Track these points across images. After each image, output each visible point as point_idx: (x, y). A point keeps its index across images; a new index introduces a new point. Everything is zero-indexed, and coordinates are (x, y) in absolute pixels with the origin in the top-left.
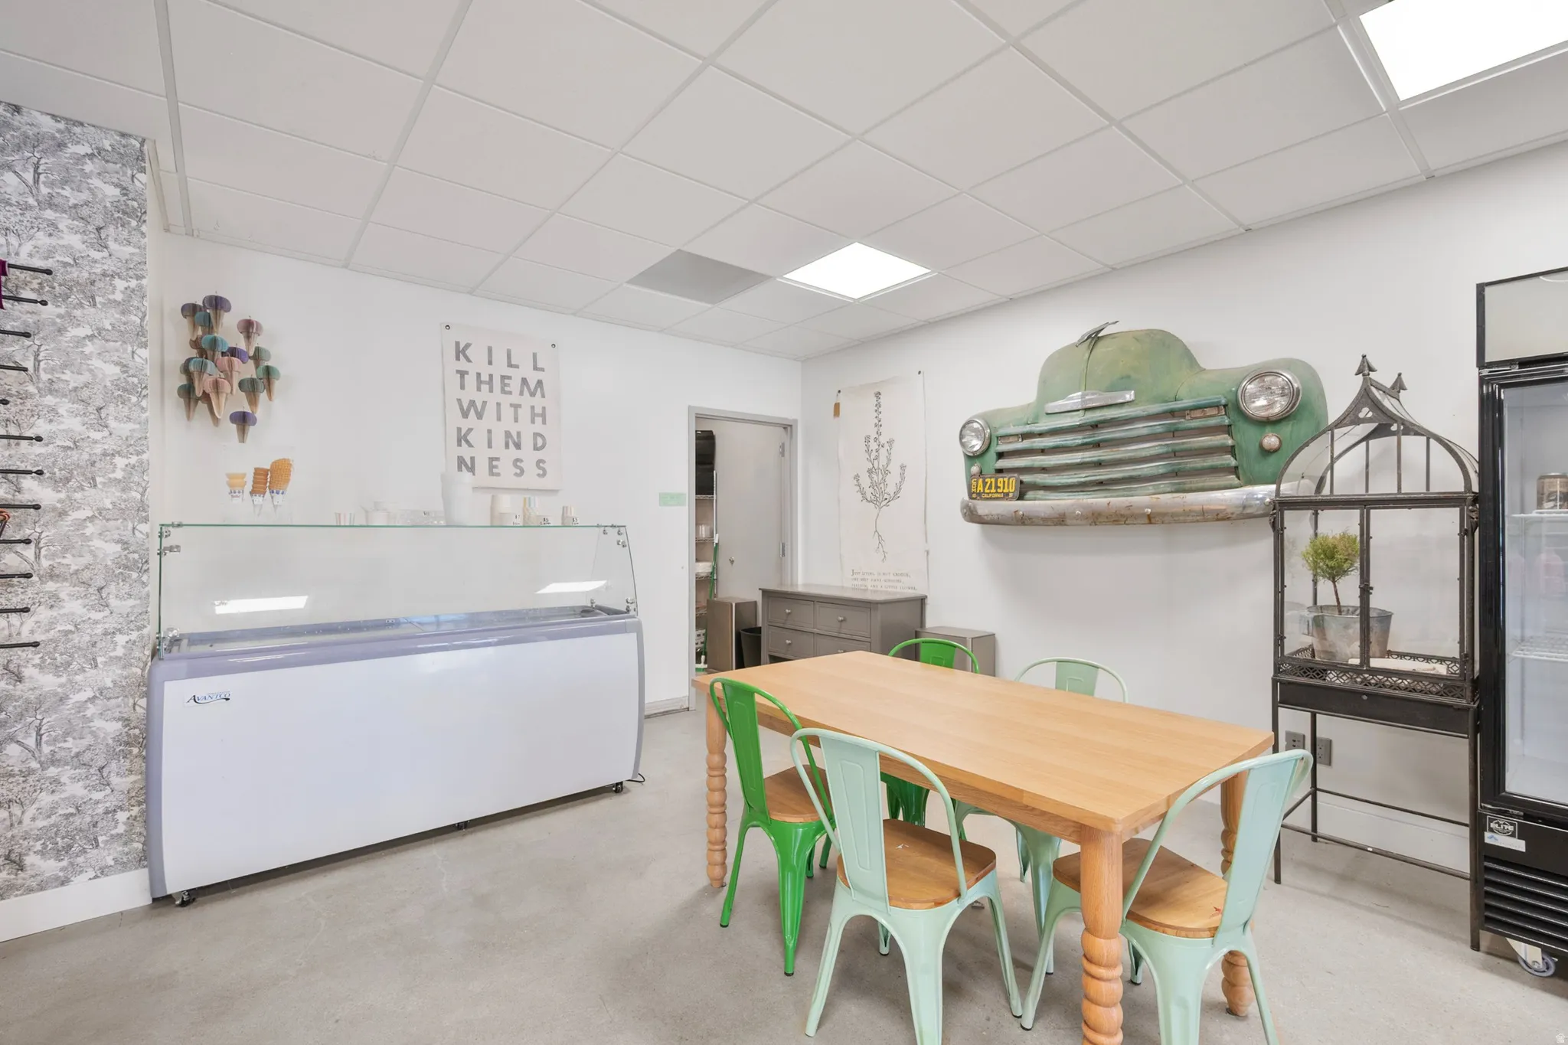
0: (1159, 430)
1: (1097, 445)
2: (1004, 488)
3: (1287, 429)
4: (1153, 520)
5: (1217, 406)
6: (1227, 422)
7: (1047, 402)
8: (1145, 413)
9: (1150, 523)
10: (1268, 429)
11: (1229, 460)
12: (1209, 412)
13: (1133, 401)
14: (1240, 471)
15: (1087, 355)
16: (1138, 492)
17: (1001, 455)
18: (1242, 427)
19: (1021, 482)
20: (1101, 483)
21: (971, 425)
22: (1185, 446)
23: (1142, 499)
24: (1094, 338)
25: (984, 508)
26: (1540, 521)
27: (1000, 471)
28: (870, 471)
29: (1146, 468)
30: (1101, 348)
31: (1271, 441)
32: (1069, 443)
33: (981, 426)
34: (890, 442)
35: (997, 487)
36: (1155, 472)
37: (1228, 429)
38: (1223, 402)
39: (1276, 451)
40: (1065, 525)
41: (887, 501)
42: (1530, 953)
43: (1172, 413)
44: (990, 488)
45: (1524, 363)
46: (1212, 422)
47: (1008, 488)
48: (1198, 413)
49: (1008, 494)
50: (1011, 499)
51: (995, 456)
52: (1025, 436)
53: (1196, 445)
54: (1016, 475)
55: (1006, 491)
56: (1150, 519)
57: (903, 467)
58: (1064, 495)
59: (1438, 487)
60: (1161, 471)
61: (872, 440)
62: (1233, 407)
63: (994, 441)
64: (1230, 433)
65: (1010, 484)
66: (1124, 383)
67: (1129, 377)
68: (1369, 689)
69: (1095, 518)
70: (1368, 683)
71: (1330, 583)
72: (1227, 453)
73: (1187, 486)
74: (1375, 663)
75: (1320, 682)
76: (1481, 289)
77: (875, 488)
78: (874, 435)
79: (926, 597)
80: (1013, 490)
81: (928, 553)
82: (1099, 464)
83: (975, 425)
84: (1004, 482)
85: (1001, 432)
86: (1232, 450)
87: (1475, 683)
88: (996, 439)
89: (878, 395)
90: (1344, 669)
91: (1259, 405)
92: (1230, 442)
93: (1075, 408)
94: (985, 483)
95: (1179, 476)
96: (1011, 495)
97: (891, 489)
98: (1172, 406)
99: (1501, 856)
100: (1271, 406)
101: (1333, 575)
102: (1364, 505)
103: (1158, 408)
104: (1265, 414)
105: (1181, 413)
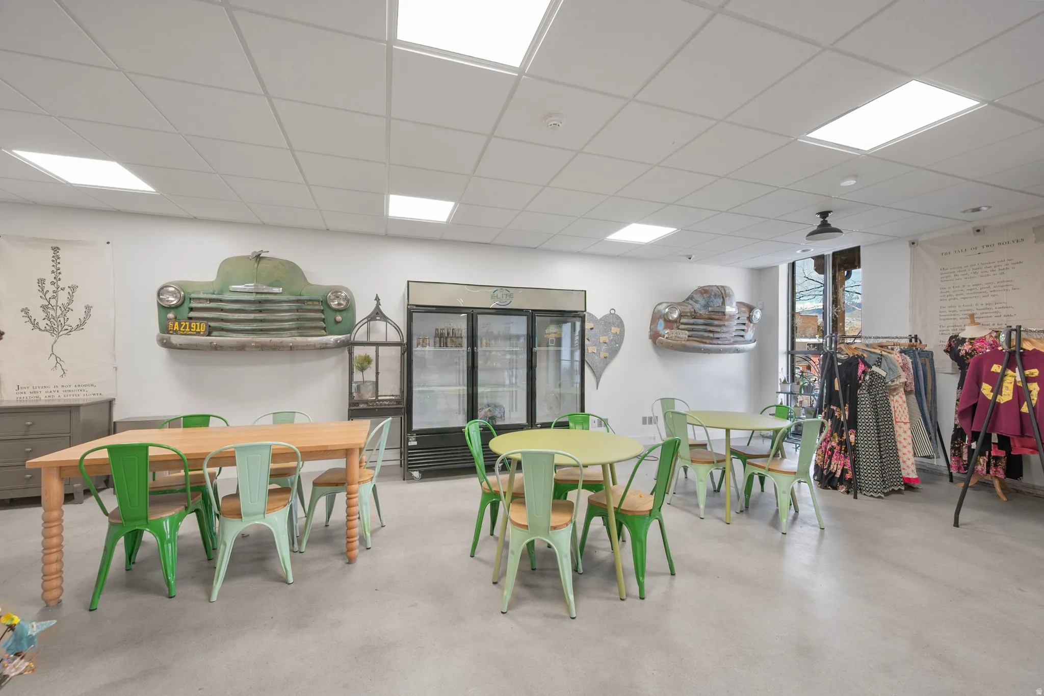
0: (294, 308)
1: (261, 311)
2: (196, 329)
3: (344, 314)
4: (292, 349)
5: (319, 301)
6: (322, 308)
7: (231, 285)
8: (287, 300)
9: (291, 350)
10: (338, 313)
11: (322, 324)
12: (316, 303)
13: (281, 293)
14: (327, 329)
15: (256, 265)
16: (283, 336)
17: (191, 309)
18: (327, 310)
19: (210, 326)
20: (261, 330)
21: (167, 288)
22: (306, 317)
23: (287, 339)
24: (258, 258)
25: (176, 339)
26: (418, 351)
27: (190, 318)
28: (44, 308)
29: (286, 325)
30: (263, 264)
31: (339, 318)
32: (247, 308)
33: (176, 289)
34: (73, 288)
35: (190, 328)
36: (291, 326)
37: (322, 311)
38: (321, 299)
39: (340, 322)
40: (245, 351)
41: (67, 331)
42: (416, 474)
43: (298, 301)
44: (185, 328)
45: (417, 306)
46: (317, 307)
47: (200, 329)
48: (310, 303)
49: (199, 332)
50: (202, 335)
51: (187, 310)
52: (211, 300)
53: (308, 316)
54: (205, 322)
55: (198, 330)
56: (291, 348)
57: (88, 309)
58: (241, 335)
59: (390, 340)
60: (294, 326)
61: (47, 283)
62: (325, 302)
63: (187, 301)
64: (323, 313)
65: (203, 328)
66: (276, 284)
67: (279, 281)
68: (378, 407)
69: (262, 347)
70: (377, 405)
72: (321, 321)
73: (305, 334)
74: (380, 398)
75: (358, 408)
76: (408, 282)
77: (52, 320)
78: (50, 278)
79: (115, 399)
80: (204, 330)
81: (116, 368)
82: (261, 321)
83: (171, 289)
84: (197, 325)
85: (193, 296)
86: (323, 320)
88: (189, 300)
89: (56, 249)
90: (366, 402)
91: (334, 304)
92: (323, 317)
93: (251, 291)
94: (180, 325)
95: (302, 329)
96: (202, 333)
97: (73, 322)
98: (299, 298)
99: (412, 448)
100: (339, 304)
101: (362, 369)
102: (377, 344)
103: (294, 298)
104: (337, 307)
105: (303, 302)
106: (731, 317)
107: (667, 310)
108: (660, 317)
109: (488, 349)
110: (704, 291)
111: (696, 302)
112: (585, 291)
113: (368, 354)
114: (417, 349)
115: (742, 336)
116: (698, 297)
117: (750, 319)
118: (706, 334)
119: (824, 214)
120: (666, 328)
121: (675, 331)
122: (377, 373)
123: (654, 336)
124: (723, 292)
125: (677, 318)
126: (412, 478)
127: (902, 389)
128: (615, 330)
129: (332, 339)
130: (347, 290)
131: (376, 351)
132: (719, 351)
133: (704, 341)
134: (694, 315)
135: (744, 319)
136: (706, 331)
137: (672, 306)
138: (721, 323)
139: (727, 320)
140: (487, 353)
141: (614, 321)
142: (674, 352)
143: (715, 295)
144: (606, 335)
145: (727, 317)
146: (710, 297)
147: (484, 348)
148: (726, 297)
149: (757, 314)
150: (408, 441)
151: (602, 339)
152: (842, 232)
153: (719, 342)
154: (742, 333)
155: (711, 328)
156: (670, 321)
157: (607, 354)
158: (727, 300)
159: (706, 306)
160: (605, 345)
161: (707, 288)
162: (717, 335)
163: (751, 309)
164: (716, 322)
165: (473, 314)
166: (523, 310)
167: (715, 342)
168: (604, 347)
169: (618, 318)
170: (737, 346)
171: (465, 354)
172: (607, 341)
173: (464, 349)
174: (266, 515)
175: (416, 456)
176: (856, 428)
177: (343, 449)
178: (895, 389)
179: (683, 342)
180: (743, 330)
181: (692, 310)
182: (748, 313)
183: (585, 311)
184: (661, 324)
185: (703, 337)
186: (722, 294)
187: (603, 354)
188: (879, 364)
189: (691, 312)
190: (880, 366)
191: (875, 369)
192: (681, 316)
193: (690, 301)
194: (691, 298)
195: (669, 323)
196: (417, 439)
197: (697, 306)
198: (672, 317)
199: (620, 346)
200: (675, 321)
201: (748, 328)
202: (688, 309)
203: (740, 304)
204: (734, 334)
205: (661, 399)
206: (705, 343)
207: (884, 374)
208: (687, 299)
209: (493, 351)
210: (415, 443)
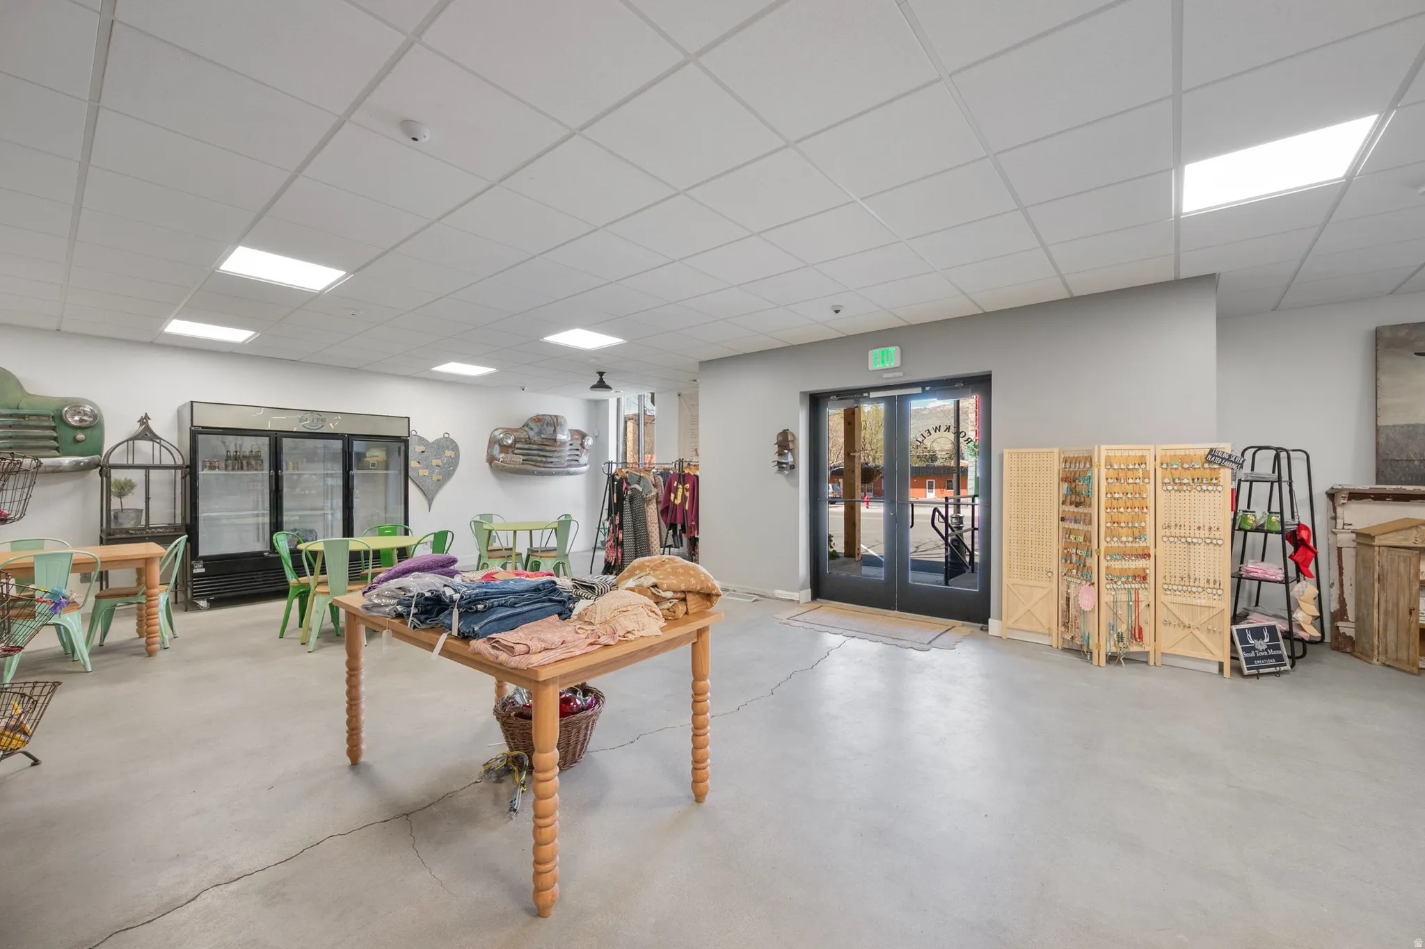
0: (7, 423)
3: (88, 432)
5: (49, 416)
6: (53, 424)
10: (78, 431)
11: (53, 443)
12: (44, 418)
14: (60, 449)
18: (63, 427)
22: (24, 434)
31: (81, 436)
37: (54, 429)
38: (52, 414)
39: (83, 441)
42: (203, 603)
43: (13, 416)
46: (46, 424)
48: (35, 418)
53: (27, 434)
62: (60, 418)
71: (119, 499)
72: (52, 439)
74: (152, 526)
76: (192, 402)
86: (55, 439)
87: (186, 526)
90: (130, 530)
91: (74, 420)
92: (55, 435)
98: (16, 411)
99: (200, 575)
100: (81, 420)
101: (120, 496)
102: (147, 468)
103: (9, 412)
104: (78, 424)
105: (23, 416)
106: (563, 443)
107: (502, 435)
108: (495, 443)
109: (296, 472)
110: (538, 419)
111: (532, 429)
112: (409, 418)
113: (128, 478)
114: (204, 472)
115: (577, 461)
116: (532, 425)
117: (582, 445)
118: (539, 459)
119: (601, 374)
120: (501, 452)
121: (510, 455)
122: (148, 499)
123: (491, 459)
124: (555, 420)
125: (512, 444)
126: (197, 608)
127: (655, 500)
128: (449, 453)
129: (66, 461)
130: (91, 403)
131: (146, 475)
132: (551, 474)
133: (538, 464)
134: (528, 441)
135: (577, 444)
136: (539, 456)
137: (508, 431)
138: (554, 449)
139: (559, 446)
140: (295, 477)
141: (447, 445)
142: (510, 475)
143: (548, 424)
144: (439, 459)
145: (558, 444)
146: (543, 425)
147: (290, 471)
148: (557, 425)
149: (589, 442)
150: (192, 567)
151: (435, 462)
152: (611, 389)
153: (552, 466)
154: (576, 458)
155: (544, 454)
156: (505, 446)
157: (440, 477)
158: (558, 429)
159: (540, 433)
160: (438, 468)
161: (541, 417)
162: (550, 460)
163: (583, 436)
164: (548, 448)
165: (276, 437)
166: (338, 434)
167: (548, 465)
168: (437, 471)
169: (452, 441)
170: (573, 469)
171: (267, 479)
172: (440, 464)
173: (265, 473)
174: (62, 615)
175: (202, 584)
176: (622, 529)
177: (142, 559)
178: (650, 500)
179: (518, 466)
180: (577, 455)
181: (527, 436)
182: (580, 440)
183: (409, 436)
184: (497, 448)
185: (536, 461)
186: (554, 423)
187: (435, 478)
188: (638, 483)
189: (525, 439)
190: (639, 484)
191: (636, 486)
192: (515, 441)
193: (526, 428)
194: (527, 425)
195: (505, 448)
196: (204, 566)
197: (532, 434)
198: (507, 443)
199: (454, 470)
200: (510, 446)
201: (582, 453)
202: (523, 435)
203: (574, 432)
204: (568, 458)
205: (480, 515)
206: (539, 466)
207: (641, 489)
208: (523, 426)
209: (304, 474)
210: (203, 570)
